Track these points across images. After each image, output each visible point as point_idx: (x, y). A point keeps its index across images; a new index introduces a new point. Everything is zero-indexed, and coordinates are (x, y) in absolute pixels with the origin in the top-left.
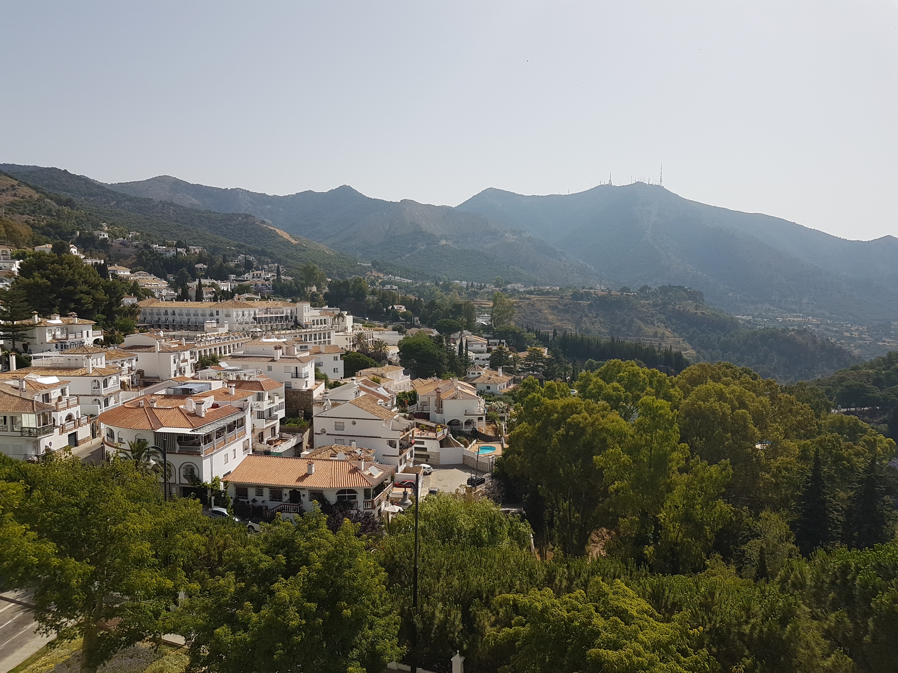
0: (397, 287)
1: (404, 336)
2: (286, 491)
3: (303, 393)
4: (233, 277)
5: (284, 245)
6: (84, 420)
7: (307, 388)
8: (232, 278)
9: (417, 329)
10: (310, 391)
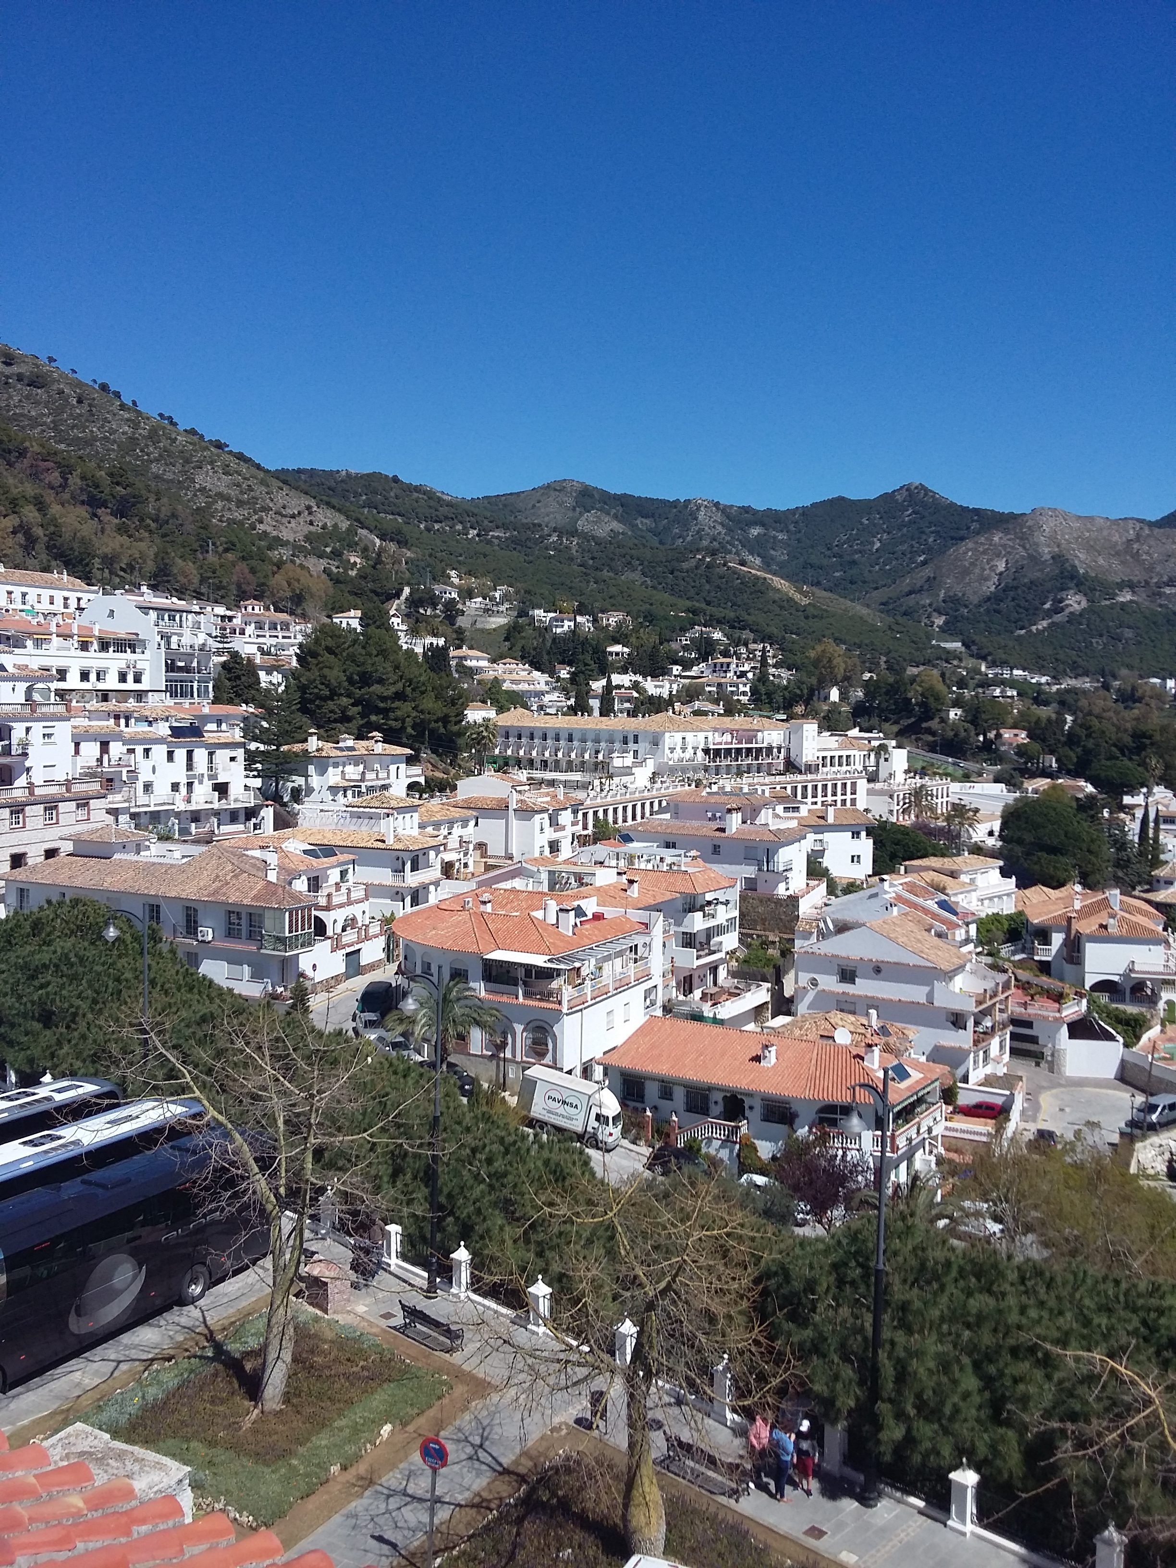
0: (1015, 693)
1: (1018, 794)
2: (718, 1096)
3: (779, 902)
4: (676, 669)
5: (781, 607)
6: (375, 929)
7: (788, 893)
8: (675, 672)
9: (1049, 780)
10: (793, 900)
